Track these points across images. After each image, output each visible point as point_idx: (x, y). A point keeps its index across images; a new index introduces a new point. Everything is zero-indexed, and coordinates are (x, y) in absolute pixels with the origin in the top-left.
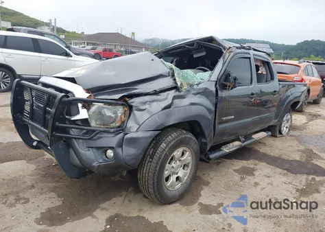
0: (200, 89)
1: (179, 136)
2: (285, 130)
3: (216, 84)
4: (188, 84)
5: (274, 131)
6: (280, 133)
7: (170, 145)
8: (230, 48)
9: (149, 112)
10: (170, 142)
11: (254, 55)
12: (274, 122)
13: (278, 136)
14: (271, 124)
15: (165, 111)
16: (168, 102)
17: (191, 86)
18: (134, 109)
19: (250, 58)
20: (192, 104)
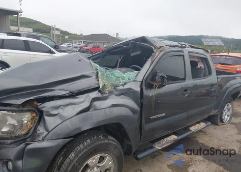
0: (125, 89)
1: (92, 143)
2: (226, 118)
3: (142, 85)
4: (112, 85)
5: (214, 120)
6: (222, 121)
7: (80, 155)
8: (161, 47)
9: (61, 117)
10: (80, 152)
11: (189, 52)
12: (213, 112)
13: (220, 124)
14: (211, 114)
15: (80, 115)
16: (86, 105)
17: (115, 86)
18: (44, 114)
19: (183, 56)
20: (114, 106)
